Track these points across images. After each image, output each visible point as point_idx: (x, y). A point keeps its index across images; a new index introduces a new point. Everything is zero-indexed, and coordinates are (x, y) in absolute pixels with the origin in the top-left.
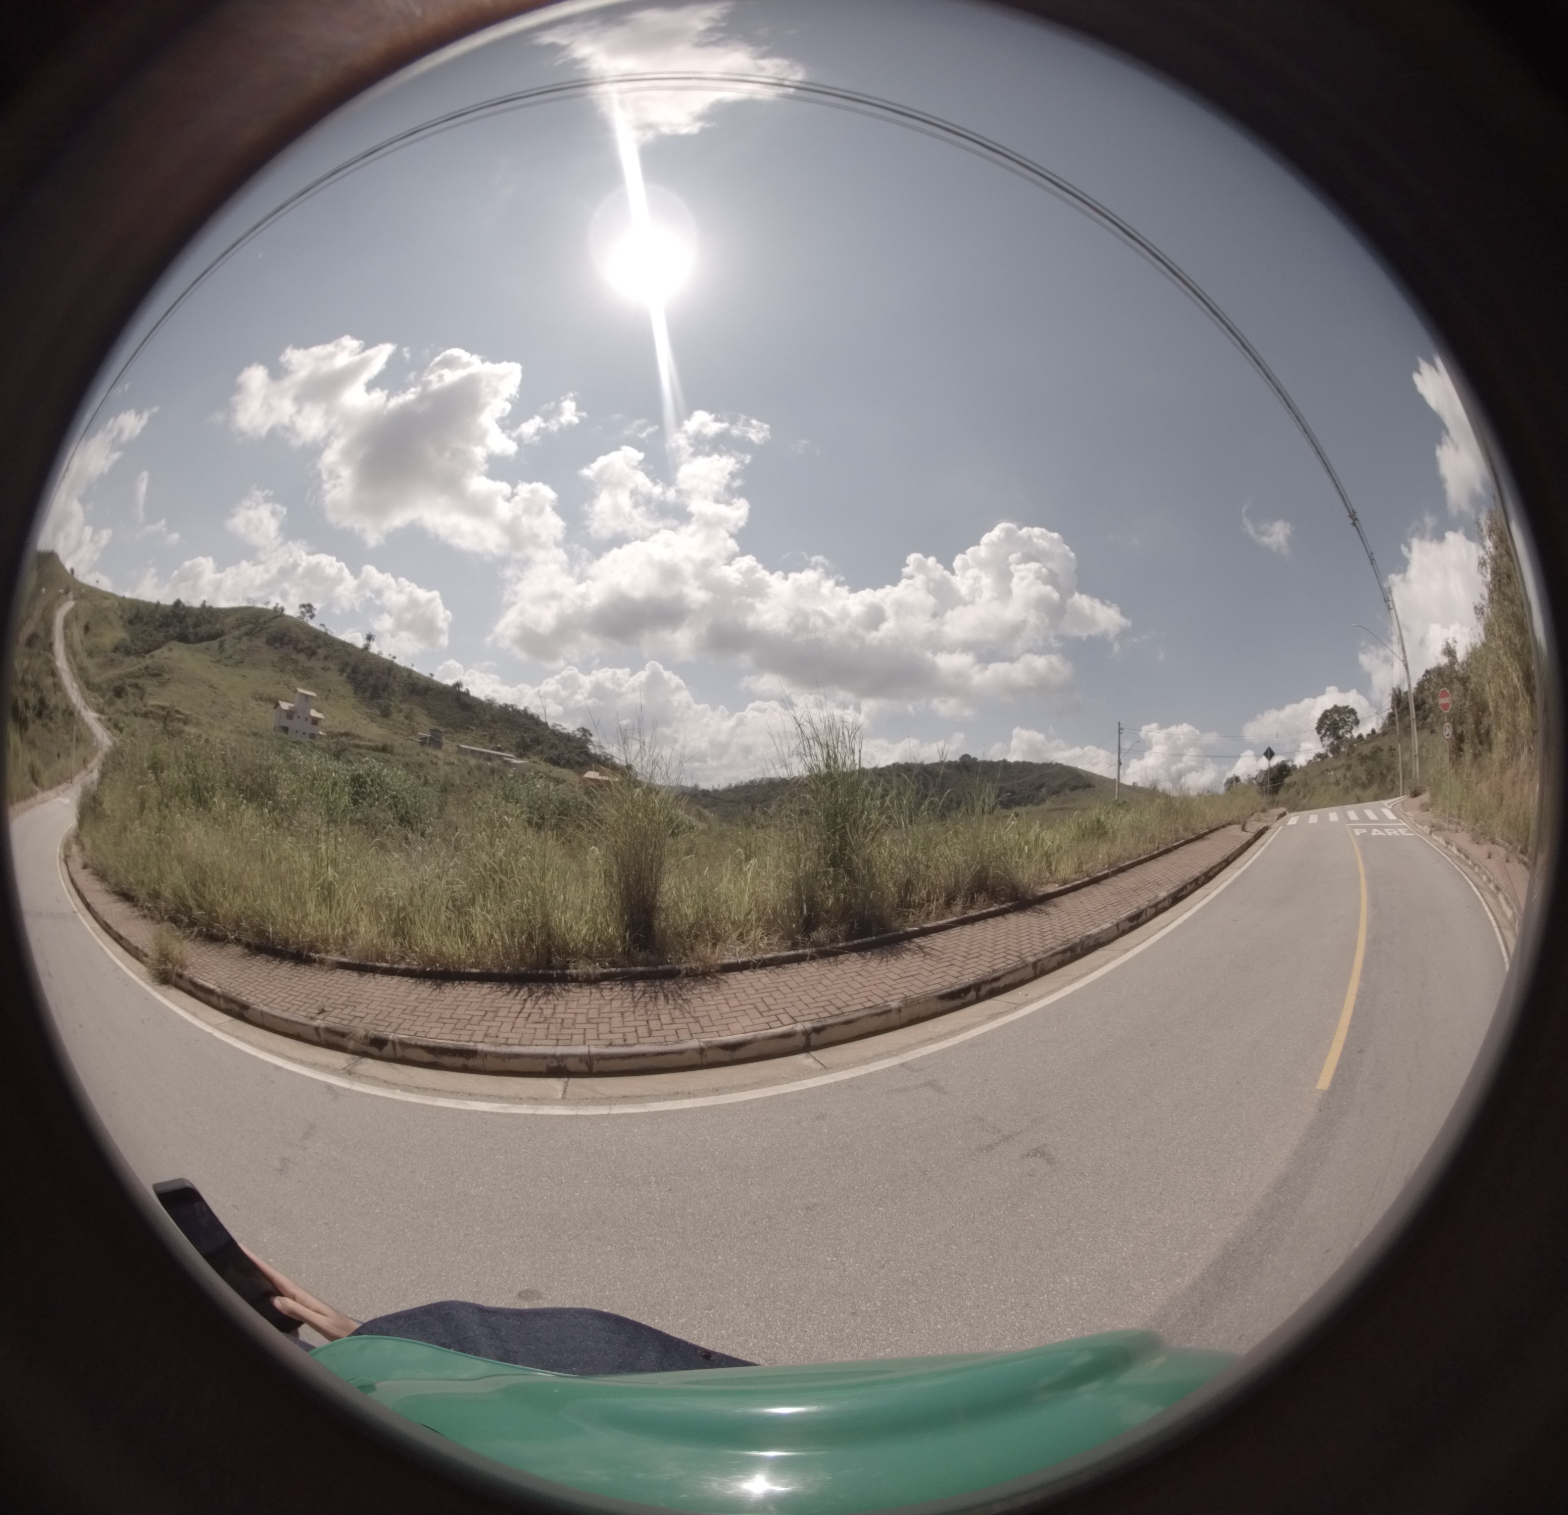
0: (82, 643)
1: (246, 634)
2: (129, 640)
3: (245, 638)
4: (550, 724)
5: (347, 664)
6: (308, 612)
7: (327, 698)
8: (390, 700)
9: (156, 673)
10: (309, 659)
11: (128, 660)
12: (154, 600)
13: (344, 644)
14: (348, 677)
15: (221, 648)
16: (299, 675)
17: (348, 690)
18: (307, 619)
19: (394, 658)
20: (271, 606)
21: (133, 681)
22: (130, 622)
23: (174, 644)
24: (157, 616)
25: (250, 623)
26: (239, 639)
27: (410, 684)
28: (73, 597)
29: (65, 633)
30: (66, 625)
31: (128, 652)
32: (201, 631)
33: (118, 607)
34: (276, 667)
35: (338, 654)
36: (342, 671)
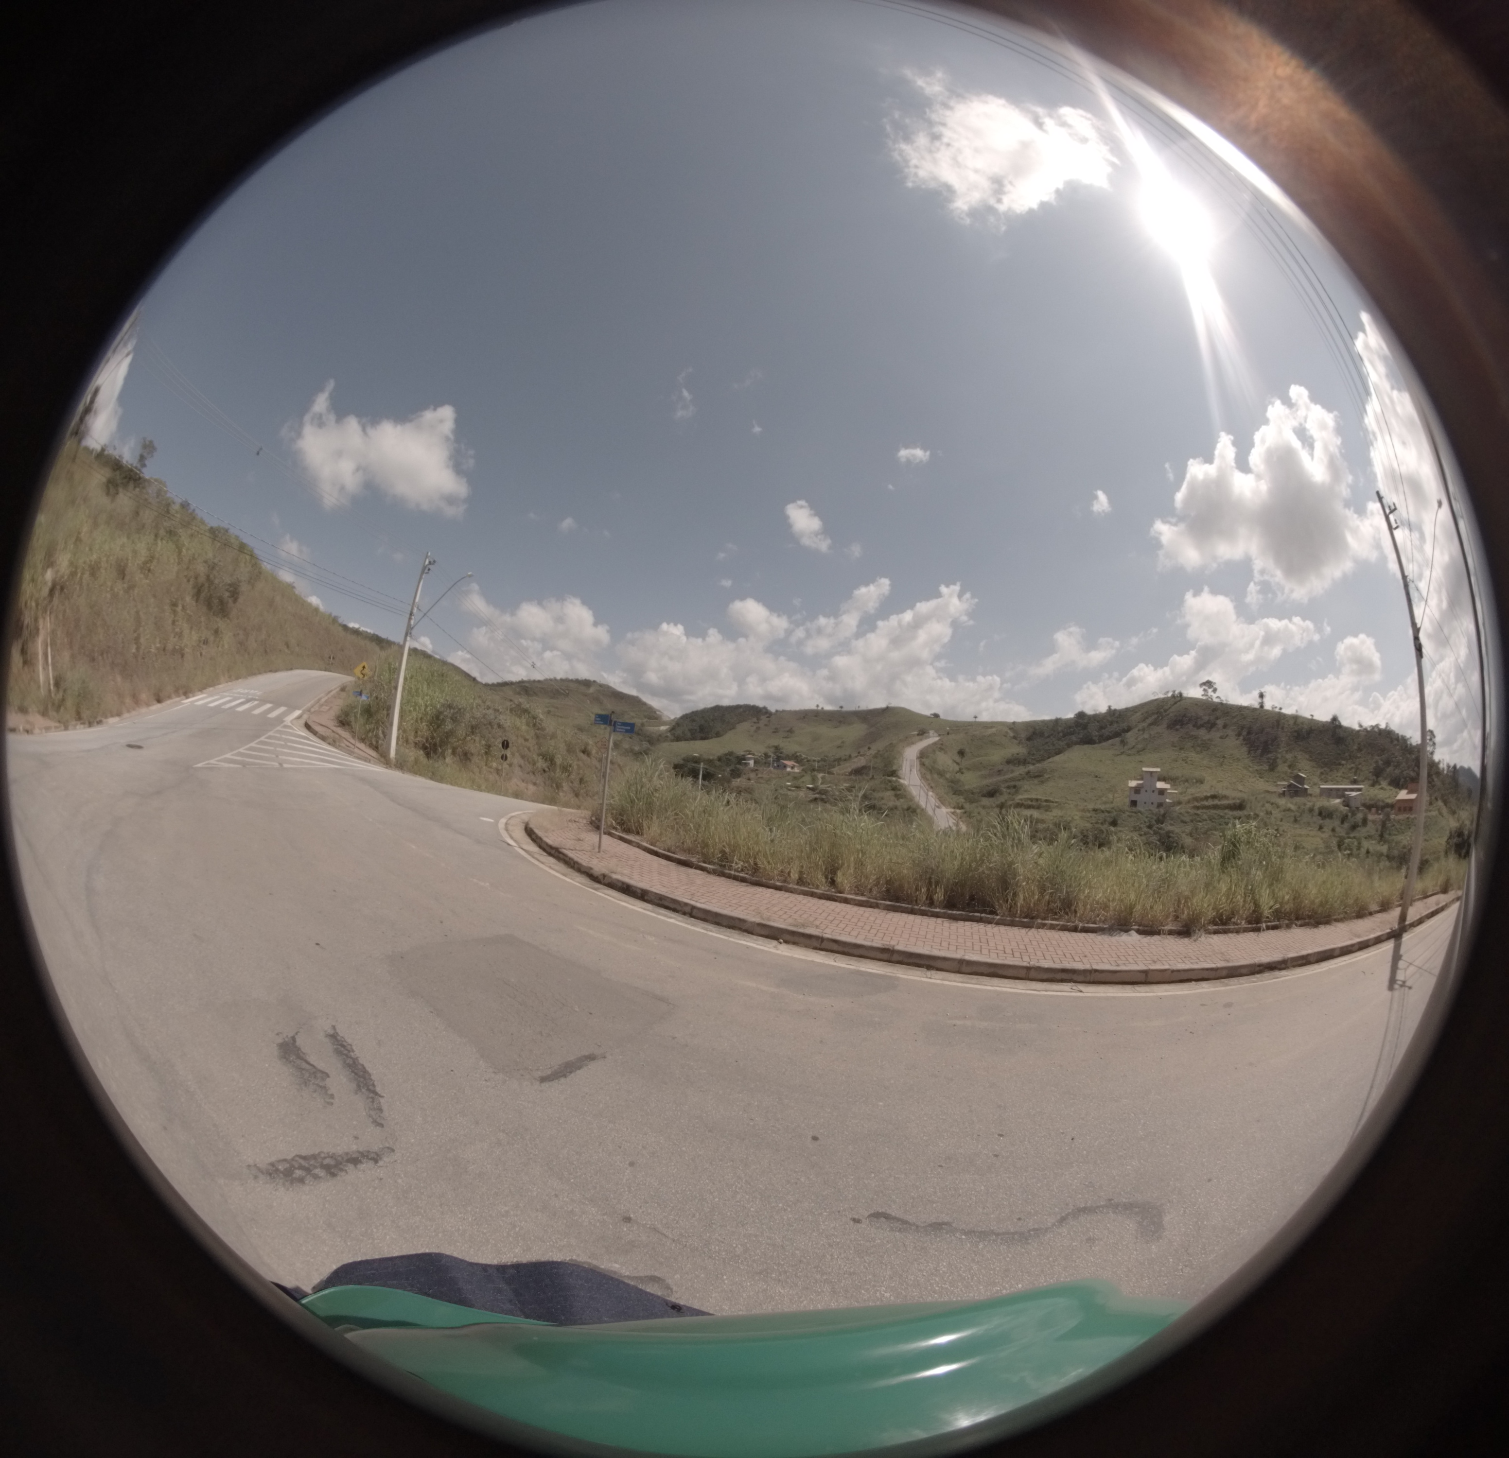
0: (957, 764)
2: (1024, 753)
3: (1149, 728)
5: (1243, 726)
6: (1209, 688)
7: (1222, 764)
8: (1278, 752)
10: (1208, 732)
12: (1054, 718)
14: (1244, 740)
15: (1123, 743)
16: (1200, 749)
17: (1242, 751)
18: (1207, 695)
19: (1281, 708)
20: (1170, 694)
22: (1029, 739)
23: (1076, 748)
24: (1058, 729)
25: (1155, 713)
26: (1144, 730)
27: (1295, 731)
28: (936, 734)
29: (920, 761)
30: (922, 755)
31: (1024, 762)
32: (1106, 732)
33: (1009, 731)
34: (1175, 747)
35: (1235, 720)
36: (1239, 735)
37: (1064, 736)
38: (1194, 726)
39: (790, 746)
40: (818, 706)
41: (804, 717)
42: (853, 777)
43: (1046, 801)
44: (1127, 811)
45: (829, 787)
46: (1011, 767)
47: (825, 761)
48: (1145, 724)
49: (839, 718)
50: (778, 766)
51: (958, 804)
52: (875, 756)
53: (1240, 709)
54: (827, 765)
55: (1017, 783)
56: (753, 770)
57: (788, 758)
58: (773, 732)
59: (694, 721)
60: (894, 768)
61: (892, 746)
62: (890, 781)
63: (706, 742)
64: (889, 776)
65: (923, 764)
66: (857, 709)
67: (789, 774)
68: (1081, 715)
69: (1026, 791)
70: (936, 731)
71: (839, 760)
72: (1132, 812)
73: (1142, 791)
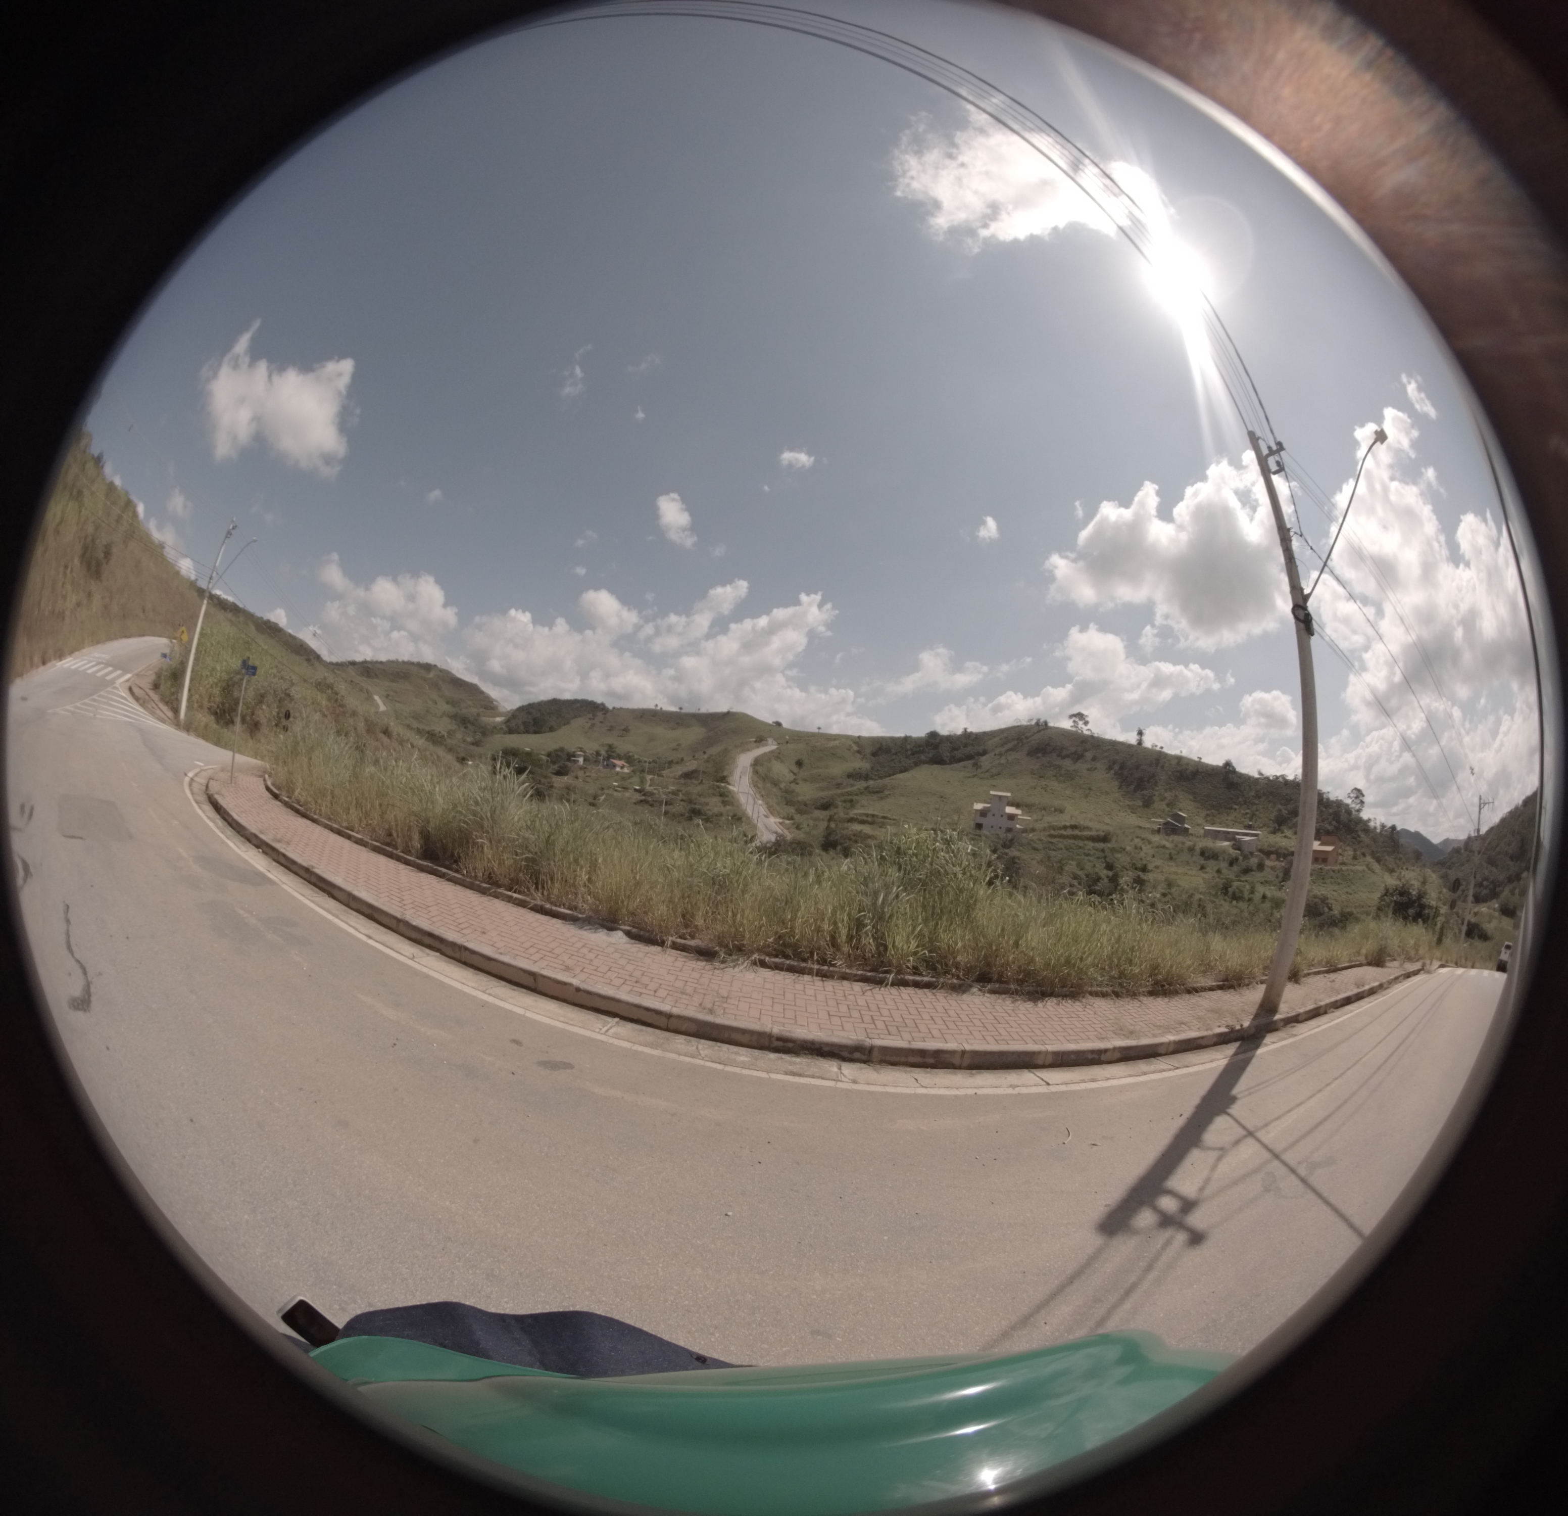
1: (1008, 750)
3: (1007, 753)
5: (1115, 762)
6: (1080, 720)
7: (1087, 796)
8: (1154, 789)
10: (1075, 763)
12: (903, 735)
14: (1115, 774)
15: (977, 765)
16: (1063, 779)
17: (1113, 786)
18: (1077, 727)
19: (1163, 747)
20: (1034, 721)
23: (925, 767)
24: (909, 747)
25: (1013, 740)
26: (1001, 755)
27: (1177, 771)
28: (775, 743)
29: (754, 769)
30: (757, 762)
31: (867, 778)
32: (958, 754)
33: (853, 745)
34: (1034, 774)
35: (1106, 754)
36: (1110, 768)
37: (913, 754)
38: (1058, 756)
39: (623, 746)
40: (656, 706)
41: (641, 717)
42: (682, 781)
43: (884, 817)
44: (970, 833)
45: (655, 789)
46: (851, 781)
47: (656, 763)
48: (1003, 750)
49: (678, 720)
50: (607, 765)
51: (788, 814)
52: (707, 761)
53: (1114, 744)
54: (658, 767)
55: (855, 798)
56: (581, 768)
57: (619, 757)
58: (610, 730)
59: (529, 713)
60: (725, 773)
61: (726, 751)
62: (718, 787)
63: (538, 736)
64: (718, 781)
65: (756, 772)
66: (697, 712)
67: (618, 773)
68: (933, 735)
69: (863, 806)
70: (775, 740)
71: (671, 763)
72: (976, 835)
73: (989, 815)
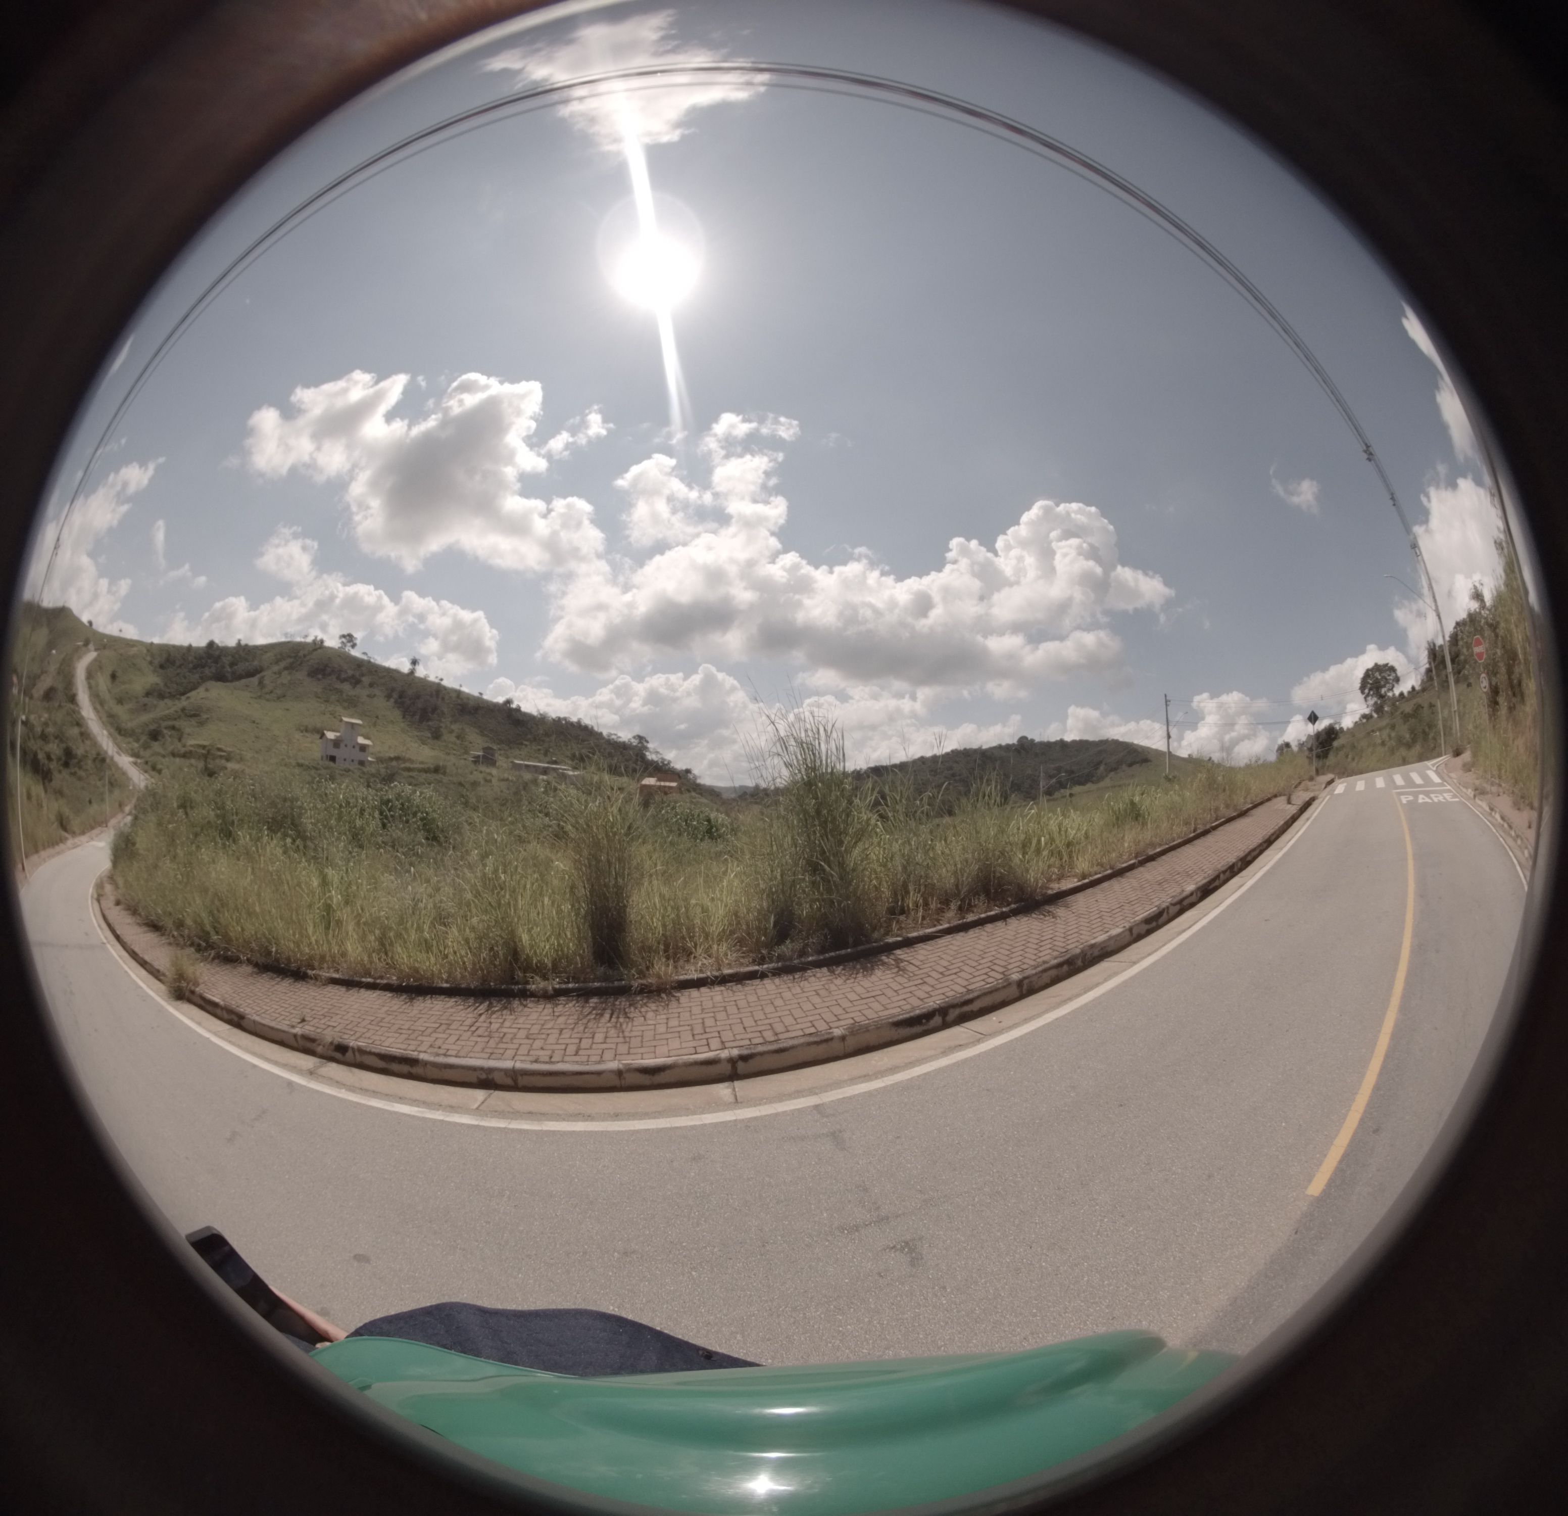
0: (109, 691)
1: (286, 668)
2: (162, 685)
3: (286, 672)
4: (605, 733)
5: (393, 690)
6: (349, 642)
7: (375, 725)
8: (440, 721)
9: (194, 714)
10: (354, 688)
11: (162, 704)
12: (186, 644)
13: (388, 670)
14: (396, 702)
15: (261, 683)
16: (346, 704)
17: (397, 714)
18: (348, 648)
19: (442, 680)
20: (309, 640)
21: (170, 723)
22: (162, 667)
23: (211, 684)
24: (190, 658)
25: (290, 657)
26: (280, 673)
27: (459, 704)
29: (88, 679)
30: (89, 675)
31: (163, 695)
32: (238, 670)
33: (147, 653)
34: (319, 698)
35: (383, 681)
36: (390, 696)
37: (195, 667)
38: (338, 678)
48: (279, 668)
65: (89, 684)
73: (342, 745)
